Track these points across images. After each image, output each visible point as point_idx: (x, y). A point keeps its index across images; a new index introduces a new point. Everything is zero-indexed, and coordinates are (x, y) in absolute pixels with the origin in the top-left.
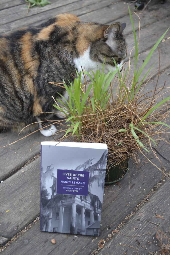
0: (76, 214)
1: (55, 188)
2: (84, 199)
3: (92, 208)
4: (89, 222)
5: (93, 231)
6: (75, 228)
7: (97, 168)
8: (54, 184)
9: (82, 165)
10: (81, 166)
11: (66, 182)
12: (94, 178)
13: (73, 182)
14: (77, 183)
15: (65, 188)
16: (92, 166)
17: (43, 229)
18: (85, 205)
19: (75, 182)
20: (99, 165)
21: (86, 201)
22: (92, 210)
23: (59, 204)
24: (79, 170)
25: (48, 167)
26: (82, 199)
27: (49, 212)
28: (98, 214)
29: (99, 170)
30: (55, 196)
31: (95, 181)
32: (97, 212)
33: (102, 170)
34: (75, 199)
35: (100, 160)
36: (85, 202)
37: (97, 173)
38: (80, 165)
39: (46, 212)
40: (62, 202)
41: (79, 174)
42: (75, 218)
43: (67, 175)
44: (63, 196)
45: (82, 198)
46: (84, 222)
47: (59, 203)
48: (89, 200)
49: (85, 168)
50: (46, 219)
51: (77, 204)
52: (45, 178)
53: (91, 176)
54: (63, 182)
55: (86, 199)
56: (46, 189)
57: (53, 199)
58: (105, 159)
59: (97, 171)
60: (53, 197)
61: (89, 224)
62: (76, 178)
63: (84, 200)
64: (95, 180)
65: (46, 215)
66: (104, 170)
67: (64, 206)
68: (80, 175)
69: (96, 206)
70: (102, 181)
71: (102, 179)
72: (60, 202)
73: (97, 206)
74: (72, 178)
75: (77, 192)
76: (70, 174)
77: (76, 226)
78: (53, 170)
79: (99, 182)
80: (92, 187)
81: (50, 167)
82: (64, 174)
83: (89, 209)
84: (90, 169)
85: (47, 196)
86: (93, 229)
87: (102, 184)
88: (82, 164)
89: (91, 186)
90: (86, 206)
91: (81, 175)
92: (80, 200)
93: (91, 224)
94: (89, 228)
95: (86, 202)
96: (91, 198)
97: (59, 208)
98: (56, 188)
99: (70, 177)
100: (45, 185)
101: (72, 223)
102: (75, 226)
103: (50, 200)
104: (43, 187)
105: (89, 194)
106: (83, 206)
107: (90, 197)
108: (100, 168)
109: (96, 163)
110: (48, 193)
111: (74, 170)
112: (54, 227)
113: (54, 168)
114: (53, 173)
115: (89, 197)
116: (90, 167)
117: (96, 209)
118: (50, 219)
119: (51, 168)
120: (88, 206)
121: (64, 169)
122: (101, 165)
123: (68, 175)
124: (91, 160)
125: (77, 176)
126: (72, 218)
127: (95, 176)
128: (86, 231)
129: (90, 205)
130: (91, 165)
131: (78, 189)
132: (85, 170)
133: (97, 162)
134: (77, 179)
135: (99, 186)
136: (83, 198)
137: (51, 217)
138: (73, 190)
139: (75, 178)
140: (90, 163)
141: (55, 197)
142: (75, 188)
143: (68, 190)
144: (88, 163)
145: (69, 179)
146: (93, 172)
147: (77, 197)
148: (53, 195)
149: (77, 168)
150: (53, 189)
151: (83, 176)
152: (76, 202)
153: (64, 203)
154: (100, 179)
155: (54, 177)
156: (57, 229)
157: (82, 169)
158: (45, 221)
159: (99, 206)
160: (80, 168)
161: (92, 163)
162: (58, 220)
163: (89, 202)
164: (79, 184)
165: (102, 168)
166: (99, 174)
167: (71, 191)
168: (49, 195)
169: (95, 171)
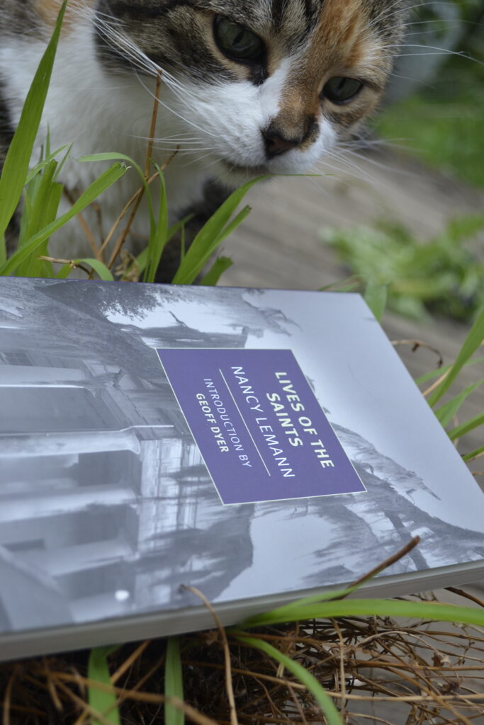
0: (64, 459)
1: (189, 340)
2: (195, 488)
3: (152, 544)
4: (38, 545)
7: (406, 520)
8: (206, 337)
9: (376, 452)
10: (366, 445)
11: (247, 390)
12: (350, 522)
13: (262, 423)
14: (271, 439)
15: (210, 385)
16: (402, 498)
18: (159, 499)
19: (270, 433)
20: (425, 529)
21: (188, 501)
22: (143, 547)
23: (95, 362)
24: (342, 444)
25: (279, 311)
26: (189, 479)
27: (16, 312)
28: (131, 590)
29: (403, 533)
30: (142, 343)
31: (335, 526)
32: (143, 580)
34: (165, 441)
35: (449, 526)
36: (180, 497)
37: (382, 526)
38: (370, 442)
39: (10, 301)
40: (116, 377)
44: (156, 381)
45: (195, 479)
47: (102, 363)
48: (202, 516)
49: (371, 468)
51: (138, 453)
53: (346, 500)
54: (238, 375)
55: (204, 502)
56: (159, 305)
57: (116, 333)
58: (469, 549)
59: (388, 525)
60: (125, 333)
62: (295, 432)
63: (189, 490)
64: (340, 524)
67: (90, 389)
68: (320, 447)
69: (183, 564)
70: (358, 565)
71: (365, 561)
72: (115, 370)
73: (182, 570)
74: (286, 414)
75: (217, 448)
76: (297, 401)
78: (276, 332)
79: (340, 552)
80: (292, 516)
81: (286, 320)
82: (282, 377)
83: (141, 528)
84: (380, 490)
85: (119, 307)
87: (342, 567)
88: (379, 450)
89: (292, 511)
90: (153, 507)
91: (323, 456)
92: (175, 466)
95: (180, 505)
96: (218, 526)
97: (64, 365)
98: (185, 345)
99: (282, 407)
100: (181, 299)
103: (104, 319)
104: (166, 292)
105: (242, 508)
106: (146, 492)
107: (225, 517)
108: (415, 534)
111: (331, 418)
113: (289, 335)
114: (260, 330)
115: (222, 512)
116: (392, 490)
117: (161, 568)
119: (282, 324)
120: (158, 518)
121: (311, 378)
122: (432, 537)
123: (288, 397)
125: (306, 437)
127: (361, 519)
129: (174, 529)
130: (401, 491)
131: (239, 448)
132: (361, 467)
133: (432, 515)
134: (294, 436)
135: (320, 554)
136: (199, 483)
138: (220, 423)
139: (290, 429)
140: (408, 484)
141: (128, 341)
142: (233, 432)
143: (203, 400)
144: (401, 478)
145: (272, 404)
146: (373, 505)
147: (189, 453)
148: (138, 332)
149: (348, 430)
150: (174, 332)
151: (324, 466)
152: (150, 452)
153: (114, 386)
154: (358, 550)
155: (246, 338)
157: (356, 454)
159: (192, 582)
160: (353, 444)
161: (414, 493)
163: (191, 521)
164: (273, 452)
165: (422, 548)
166: (381, 542)
167: (208, 417)
168: (130, 313)
169: (387, 515)
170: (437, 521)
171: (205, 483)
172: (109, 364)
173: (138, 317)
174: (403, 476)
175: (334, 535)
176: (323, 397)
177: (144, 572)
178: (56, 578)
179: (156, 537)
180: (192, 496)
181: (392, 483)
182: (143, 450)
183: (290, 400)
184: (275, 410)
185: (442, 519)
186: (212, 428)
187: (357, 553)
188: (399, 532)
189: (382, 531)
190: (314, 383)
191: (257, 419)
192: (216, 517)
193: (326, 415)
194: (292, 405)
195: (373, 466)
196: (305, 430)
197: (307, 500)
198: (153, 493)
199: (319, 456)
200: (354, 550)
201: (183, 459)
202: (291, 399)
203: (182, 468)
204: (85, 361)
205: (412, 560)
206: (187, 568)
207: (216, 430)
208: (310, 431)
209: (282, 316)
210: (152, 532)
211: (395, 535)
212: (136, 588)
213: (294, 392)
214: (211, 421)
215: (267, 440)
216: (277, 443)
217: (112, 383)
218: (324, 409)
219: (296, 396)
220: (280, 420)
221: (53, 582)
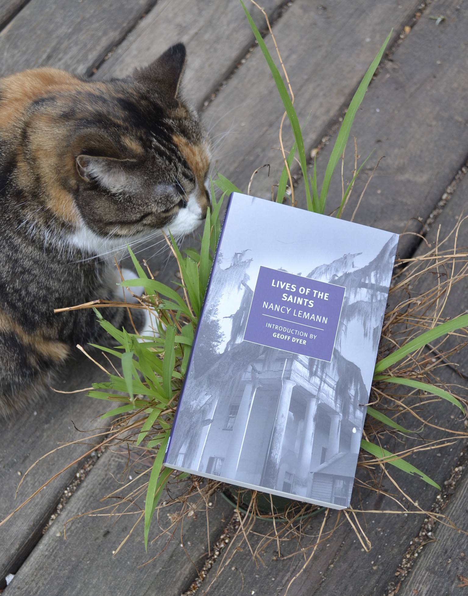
0: (289, 418)
1: (243, 319)
2: (319, 370)
3: (338, 405)
4: (324, 451)
5: (333, 486)
6: (277, 467)
7: (365, 280)
8: (243, 309)
9: (328, 266)
10: (324, 268)
11: (277, 308)
12: (356, 309)
13: (297, 313)
14: (306, 316)
15: (270, 326)
16: (355, 272)
17: (177, 456)
18: (320, 389)
19: (303, 313)
20: (373, 274)
21: (324, 377)
22: (338, 410)
23: (244, 375)
24: (319, 280)
25: (236, 254)
26: (314, 369)
27: (208, 397)
28: (354, 426)
29: (371, 287)
30: (239, 345)
31: (356, 318)
32: (351, 418)
33: (377, 290)
34: (293, 368)
35: (375, 260)
36: (321, 379)
37: (363, 294)
38: (322, 264)
39: (200, 397)
40: (254, 369)
41: (315, 292)
42: (282, 430)
43: (282, 287)
44: (261, 351)
45: (315, 367)
46: (309, 450)
47: (245, 371)
48: (333, 376)
49: (335, 275)
50: (194, 420)
51: (295, 385)
52: (223, 284)
53: (346, 302)
54: (268, 306)
55: (327, 370)
56: (218, 321)
57: (230, 354)
58: (388, 259)
59: (364, 291)
60: (231, 350)
61: (323, 461)
62: (306, 300)
63: (319, 373)
64: (356, 314)
65: (199, 407)
66: (383, 289)
67: (258, 386)
68: (317, 294)
69: (350, 398)
70: (376, 320)
71: (376, 316)
72: (250, 368)
73: (352, 400)
74: (296, 297)
75: (303, 345)
76: (290, 286)
77: (281, 461)
78: (248, 266)
79: (368, 325)
80: (345, 334)
81: (242, 254)
82: (275, 284)
83: (330, 405)
84: (348, 280)
85: (215, 343)
86: (334, 478)
87: (374, 329)
88: (328, 263)
89: (343, 332)
90: (322, 395)
91: (322, 295)
92: (306, 372)
93: (330, 461)
94: (323, 472)
95: (325, 382)
96: (339, 372)
97: (242, 391)
98: (245, 321)
99: (291, 296)
100: (216, 306)
101: (271, 449)
102: (278, 461)
103: (221, 356)
104: (210, 312)
105: (334, 354)
106: (315, 393)
107: (336, 366)
108: (373, 281)
109: (366, 267)
110: (220, 331)
111: (304, 275)
112: (213, 456)
113: (251, 260)
114: (246, 275)
115: (334, 365)
116: (349, 274)
117: (349, 408)
118: (209, 421)
119: (244, 259)
120: (328, 395)
121: (280, 268)
122: (377, 274)
123: (287, 289)
124: (354, 255)
125: (310, 296)
126: (275, 428)
127: (357, 302)
128: (310, 485)
129: (334, 391)
130: (351, 270)
131: (306, 335)
132: (333, 281)
133: (367, 264)
134: (308, 302)
135: (366, 335)
136: (317, 366)
137: (211, 416)
138: (292, 336)
139: (304, 302)
140: (350, 263)
141: (236, 351)
142: (297, 332)
143: (277, 335)
144: (345, 264)
145: (288, 300)
146: (353, 290)
147: (302, 361)
148: (232, 343)
149: (313, 271)
150: (236, 324)
151: (327, 299)
152: (296, 378)
153: (259, 374)
154: (370, 315)
155: (248, 287)
156: (220, 464)
157: (326, 277)
158: (190, 428)
159: (359, 399)
160: (321, 274)
161: (354, 263)
162: (231, 429)
163: (333, 382)
164: (312, 319)
165: (380, 283)
166: (370, 301)
167: (287, 339)
168: (220, 340)
169: (360, 287)
170: (371, 263)
171: (318, 363)
172: (247, 368)
173: (223, 337)
174: (344, 262)
175: (360, 321)
176: (292, 270)
177: (348, 417)
178: (339, 452)
179: (336, 402)
180: (322, 374)
181: (346, 271)
182: (295, 381)
183: (289, 290)
184: (292, 301)
185: (371, 261)
186: (293, 341)
187: (371, 317)
188: (369, 288)
189: (366, 297)
190: (282, 269)
191: (294, 315)
192: (335, 369)
193: (302, 276)
194: (291, 290)
195: (335, 273)
196: (307, 294)
197: (341, 321)
198: (316, 390)
199: (322, 298)
201: (304, 366)
202: (288, 288)
203: (308, 369)
204: (243, 380)
205: (383, 293)
206: (352, 398)
207: (294, 340)
208: (307, 292)
209: (239, 255)
210: (333, 402)
211: (370, 291)
212: (353, 423)
213: (285, 283)
214: (289, 338)
215: (306, 318)
216: (309, 314)
217: (257, 374)
218: (298, 274)
219: (288, 284)
220: (298, 303)
221: (341, 453)
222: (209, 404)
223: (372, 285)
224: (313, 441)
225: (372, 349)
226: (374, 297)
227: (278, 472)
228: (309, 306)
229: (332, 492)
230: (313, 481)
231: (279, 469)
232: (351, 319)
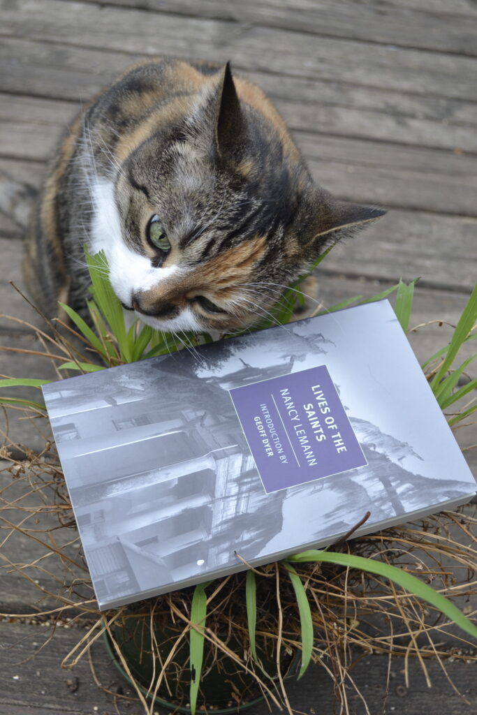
0: (169, 483)
2: (249, 486)
3: (220, 528)
4: (154, 540)
5: (115, 571)
6: (103, 498)
7: (394, 481)
8: (264, 372)
9: (379, 432)
10: (373, 429)
11: (290, 406)
12: (352, 489)
13: (299, 429)
14: (303, 440)
15: (264, 408)
16: (394, 465)
17: (56, 391)
18: (226, 498)
19: (303, 435)
20: (408, 485)
21: (244, 495)
22: (214, 531)
23: (189, 410)
24: (355, 432)
25: (320, 335)
26: (246, 480)
28: (205, 559)
29: (391, 492)
30: (220, 388)
31: (341, 495)
32: (213, 551)
33: (392, 501)
34: (232, 457)
35: (427, 479)
36: (239, 494)
37: (375, 488)
38: (377, 425)
39: (136, 381)
40: (202, 418)
41: (339, 435)
42: (151, 482)
43: (318, 398)
44: (228, 414)
45: (249, 480)
46: (144, 522)
47: (194, 410)
48: (252, 504)
49: (375, 446)
50: (106, 387)
51: (214, 469)
52: (277, 339)
53: (352, 474)
54: (286, 396)
55: (254, 494)
56: (233, 355)
57: (203, 385)
58: (439, 494)
59: (381, 486)
60: (209, 384)
61: (141, 544)
62: (321, 430)
63: (244, 488)
64: (345, 493)
65: (123, 385)
66: (398, 507)
67: (185, 432)
68: (338, 438)
69: (237, 538)
70: (354, 519)
72: (201, 413)
73: (237, 541)
74: (316, 418)
75: (266, 454)
76: (325, 406)
77: (114, 498)
78: (316, 353)
79: (342, 512)
80: (312, 493)
81: (324, 340)
82: (316, 390)
83: (214, 519)
84: (378, 462)
85: (205, 365)
86: (127, 568)
87: (342, 522)
88: (383, 430)
89: (312, 489)
90: (221, 504)
91: (340, 444)
92: (236, 472)
93: (145, 553)
94: (127, 552)
95: (238, 499)
96: (262, 509)
97: (170, 418)
98: (251, 381)
99: (314, 413)
100: (248, 346)
101: (121, 481)
102: (110, 495)
103: (196, 377)
104: (237, 343)
105: (279, 493)
106: (218, 495)
107: (267, 502)
108: (399, 490)
109: (410, 473)
110: (221, 363)
111: (349, 414)
112: (76, 426)
113: (325, 353)
114: (304, 355)
115: (265, 499)
116: (388, 460)
117: (224, 542)
118: (114, 403)
119: (321, 345)
120: (224, 510)
121: (338, 384)
122: (412, 490)
123: (319, 404)
124: (413, 453)
125: (329, 433)
126: (149, 473)
127: (360, 486)
128: (102, 544)
129: (234, 516)
130: (394, 460)
131: (280, 451)
132: (366, 447)
133: (415, 473)
134: (320, 434)
135: (328, 516)
136: (252, 481)
137: (121, 401)
138: (269, 437)
139: (318, 429)
140: (401, 453)
141: (211, 389)
142: (277, 440)
143: (259, 421)
144: (396, 449)
145: (307, 412)
146: (371, 474)
147: (246, 462)
148: (217, 381)
149: (361, 420)
150: (242, 374)
151: (339, 452)
152: (222, 466)
153: (201, 425)
154: (355, 509)
155: (293, 364)
156: (71, 438)
157: (365, 437)
158: (95, 388)
159: (243, 548)
160: (363, 430)
161: (404, 459)
162: (118, 429)
163: (245, 509)
164: (304, 449)
165: (403, 499)
166: (373, 500)
167: (261, 433)
168: (212, 367)
169: (380, 480)
170: (419, 477)
171: (256, 481)
172: (198, 410)
173: (218, 369)
174: (397, 447)
175: (340, 501)
176: (345, 398)
177: (213, 547)
178: (163, 558)
179: (222, 523)
180: (246, 492)
181: (389, 454)
182: (217, 467)
183: (320, 406)
184: (309, 417)
185: (422, 475)
186: (263, 441)
187: (354, 511)
188: (387, 491)
189: (374, 492)
190: (339, 388)
191: (295, 427)
192: (261, 503)
193: (346, 412)
194: (321, 410)
195: (376, 444)
196: (329, 427)
197: (323, 480)
198: (222, 495)
199: (336, 445)
200: (352, 510)
201: (242, 467)
202: (321, 405)
203: (241, 474)
204: (183, 412)
205: (394, 510)
206: (240, 540)
207: (265, 441)
208: (332, 427)
209: (321, 338)
210: (220, 520)
211: (384, 493)
212: (209, 556)
213: (324, 399)
214: (263, 435)
215: (301, 441)
216: (307, 441)
217: (199, 423)
218: (345, 407)
219: (325, 402)
220: (312, 423)
221: (162, 561)
222: (133, 393)
223: (394, 492)
224: (158, 521)
225: (316, 531)
226: (381, 502)
227: (97, 502)
228: (317, 437)
229: (108, 574)
230: (108, 546)
231: (102, 501)
232: (334, 490)
